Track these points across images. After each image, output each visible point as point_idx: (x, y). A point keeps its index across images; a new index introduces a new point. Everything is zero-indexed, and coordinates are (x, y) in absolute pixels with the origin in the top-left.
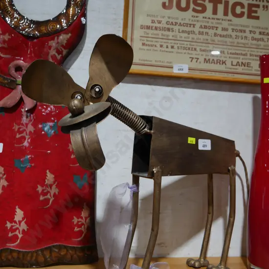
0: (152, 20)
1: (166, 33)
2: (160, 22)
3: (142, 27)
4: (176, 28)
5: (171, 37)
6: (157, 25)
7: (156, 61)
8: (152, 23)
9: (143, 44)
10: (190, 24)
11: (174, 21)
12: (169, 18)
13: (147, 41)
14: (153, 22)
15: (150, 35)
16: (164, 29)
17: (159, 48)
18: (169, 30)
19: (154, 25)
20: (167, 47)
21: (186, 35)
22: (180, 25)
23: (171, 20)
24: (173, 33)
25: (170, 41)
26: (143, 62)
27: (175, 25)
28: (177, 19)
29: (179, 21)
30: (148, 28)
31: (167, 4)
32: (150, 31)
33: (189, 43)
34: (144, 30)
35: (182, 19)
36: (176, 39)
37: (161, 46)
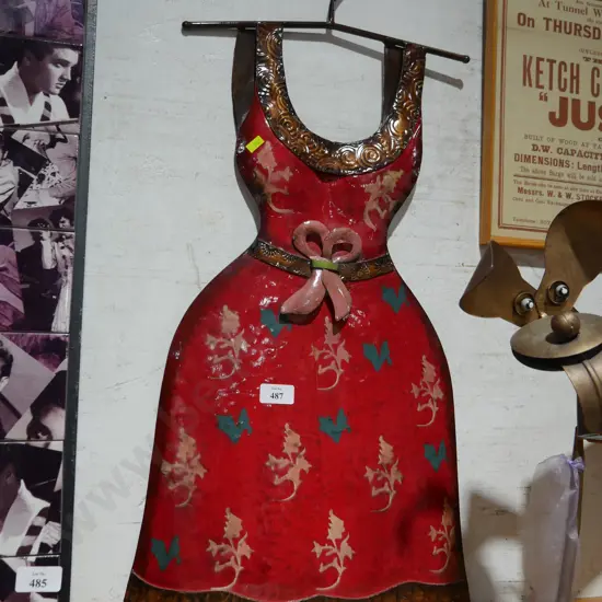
0: (534, 145)
1: (557, 169)
2: (546, 149)
3: (518, 158)
4: (574, 160)
5: (566, 178)
6: (543, 154)
7: (542, 222)
8: (534, 150)
9: (520, 190)
10: (597, 154)
11: (570, 147)
12: (561, 141)
13: (526, 183)
14: (535, 148)
15: (530, 174)
16: (554, 162)
17: (545, 197)
18: (561, 163)
19: (537, 154)
20: (560, 196)
21: (590, 173)
22: (580, 155)
23: (564, 146)
24: (568, 170)
25: (564, 185)
26: (519, 223)
27: (572, 155)
28: (575, 143)
29: (578, 148)
30: (527, 159)
31: (557, 116)
32: (530, 166)
33: (595, 188)
34: (520, 164)
35: (583, 145)
36: (573, 180)
37: (550, 194)
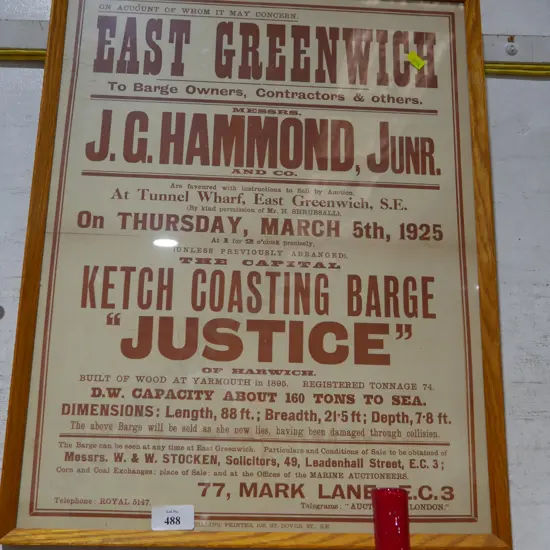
0: (94, 389)
1: (133, 420)
2: (114, 393)
3: (66, 409)
4: (160, 404)
5: (145, 432)
6: (107, 401)
7: (103, 502)
8: (94, 395)
9: (69, 456)
10: (199, 393)
11: (153, 387)
12: (140, 379)
13: (79, 445)
14: (96, 393)
15: (88, 431)
16: (128, 410)
17: (111, 464)
18: (139, 411)
19: (99, 401)
20: (135, 459)
21: (187, 422)
22: (171, 395)
23: (144, 386)
24: (152, 420)
25: (142, 443)
26: (67, 506)
27: (158, 397)
28: (163, 379)
29: (166, 387)
30: (83, 409)
31: (135, 344)
32: (88, 420)
33: (195, 443)
34: (70, 417)
35: (176, 381)
36: (158, 434)
37: (119, 458)
